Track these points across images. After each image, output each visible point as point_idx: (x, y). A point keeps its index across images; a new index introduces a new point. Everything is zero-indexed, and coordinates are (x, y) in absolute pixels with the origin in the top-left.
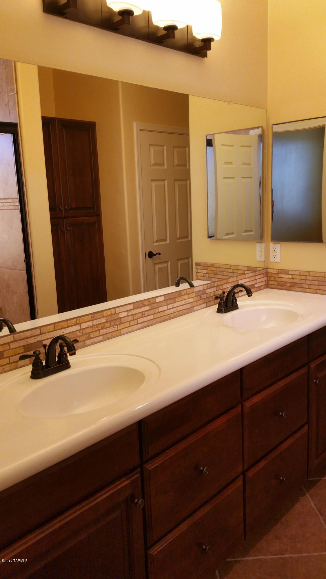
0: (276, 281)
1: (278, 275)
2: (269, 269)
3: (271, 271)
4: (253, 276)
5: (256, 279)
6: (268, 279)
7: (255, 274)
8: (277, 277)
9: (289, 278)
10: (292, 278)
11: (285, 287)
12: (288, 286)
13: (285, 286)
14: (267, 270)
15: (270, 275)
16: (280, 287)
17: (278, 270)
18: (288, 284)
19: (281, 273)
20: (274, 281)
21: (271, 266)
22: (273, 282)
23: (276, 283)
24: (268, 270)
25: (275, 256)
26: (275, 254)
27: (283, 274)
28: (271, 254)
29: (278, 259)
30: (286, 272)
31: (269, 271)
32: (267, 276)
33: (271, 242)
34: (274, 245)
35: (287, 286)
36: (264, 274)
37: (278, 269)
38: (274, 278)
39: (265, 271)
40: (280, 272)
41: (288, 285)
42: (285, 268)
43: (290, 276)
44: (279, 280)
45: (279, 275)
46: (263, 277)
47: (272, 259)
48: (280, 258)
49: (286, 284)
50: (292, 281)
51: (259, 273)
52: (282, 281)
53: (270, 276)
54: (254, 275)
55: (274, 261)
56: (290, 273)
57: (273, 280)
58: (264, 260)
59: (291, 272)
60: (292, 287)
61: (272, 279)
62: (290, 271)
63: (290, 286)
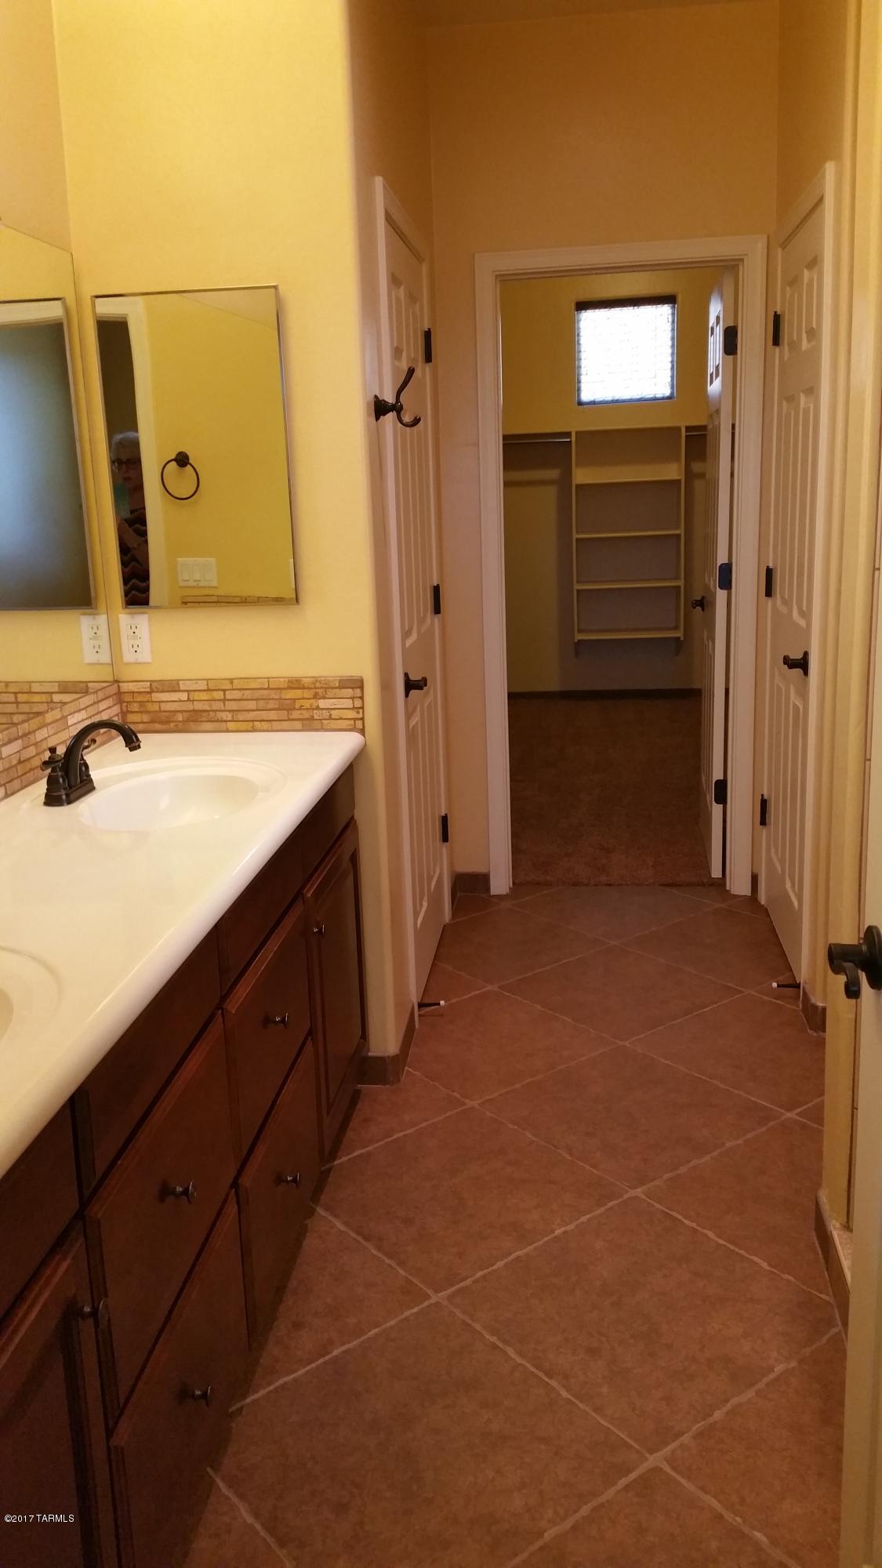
0: (148, 712)
1: (149, 695)
2: (123, 682)
3: (130, 688)
4: (94, 703)
5: (101, 709)
6: (124, 709)
7: (97, 697)
8: (148, 701)
9: (181, 701)
10: (189, 700)
11: (172, 725)
12: (180, 722)
13: (173, 722)
14: (119, 686)
15: (128, 698)
16: (158, 726)
17: (149, 683)
18: (180, 717)
19: (158, 689)
20: (141, 712)
21: (126, 674)
22: (140, 714)
23: (146, 718)
24: (120, 684)
25: (136, 646)
26: (137, 642)
27: (162, 692)
28: (126, 644)
29: (145, 656)
30: (172, 686)
31: (125, 687)
32: (120, 702)
33: (123, 611)
34: (132, 618)
35: (176, 722)
36: (114, 697)
37: (147, 681)
38: (141, 706)
39: (113, 689)
40: (156, 688)
41: (180, 719)
42: (169, 674)
43: (184, 696)
44: (155, 707)
45: (153, 695)
46: (114, 705)
47: (128, 656)
48: (152, 652)
49: (175, 717)
50: (189, 706)
51: (105, 694)
52: (162, 709)
53: (127, 702)
54: (96, 700)
55: (136, 660)
56: (181, 689)
57: (137, 710)
58: (110, 662)
59: (184, 684)
60: (192, 723)
61: (135, 707)
62: (181, 683)
63: (187, 721)
